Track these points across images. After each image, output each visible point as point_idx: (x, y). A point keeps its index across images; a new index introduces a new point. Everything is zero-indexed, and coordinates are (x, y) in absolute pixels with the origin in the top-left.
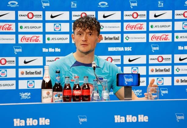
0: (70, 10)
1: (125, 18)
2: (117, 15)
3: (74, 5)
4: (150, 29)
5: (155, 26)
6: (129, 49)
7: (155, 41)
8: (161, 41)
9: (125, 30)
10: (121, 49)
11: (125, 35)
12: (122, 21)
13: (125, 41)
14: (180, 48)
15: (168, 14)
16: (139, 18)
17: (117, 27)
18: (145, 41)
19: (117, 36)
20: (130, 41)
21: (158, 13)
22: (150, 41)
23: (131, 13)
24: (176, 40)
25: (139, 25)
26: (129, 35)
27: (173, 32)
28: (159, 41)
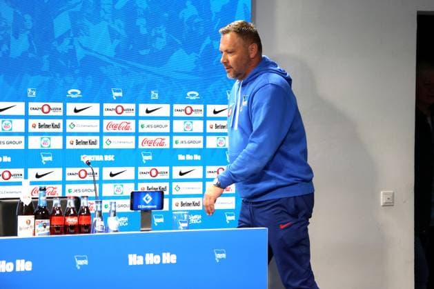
0: (27, 100)
1: (106, 113)
2: (94, 109)
3: (31, 93)
4: (141, 130)
5: (146, 126)
6: (110, 158)
7: (146, 146)
8: (155, 147)
9: (105, 130)
10: (99, 158)
11: (105, 138)
12: (101, 118)
13: (105, 146)
14: (181, 157)
15: (164, 110)
16: (125, 114)
17: (94, 126)
18: (133, 146)
19: (93, 138)
20: (112, 146)
21: (151, 107)
22: (140, 146)
23: (114, 106)
24: (175, 146)
25: (125, 124)
26: (111, 138)
27: (171, 134)
28: (152, 147)
